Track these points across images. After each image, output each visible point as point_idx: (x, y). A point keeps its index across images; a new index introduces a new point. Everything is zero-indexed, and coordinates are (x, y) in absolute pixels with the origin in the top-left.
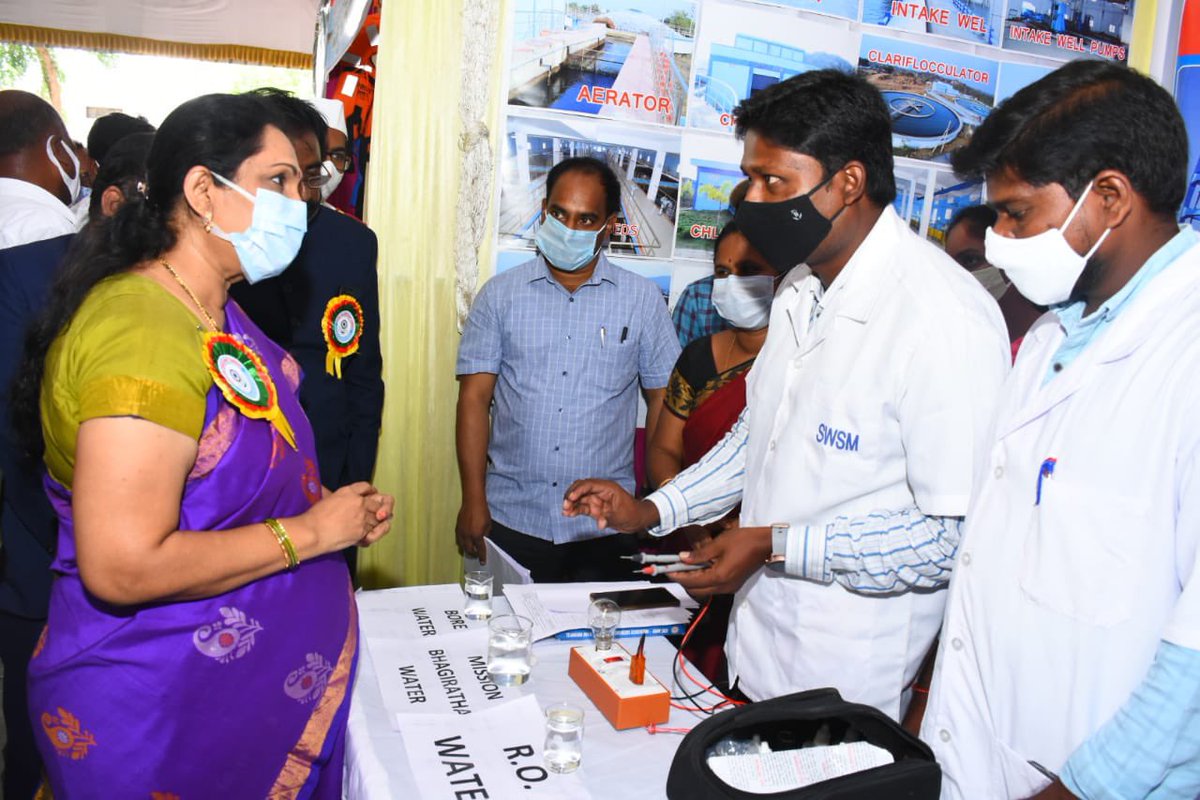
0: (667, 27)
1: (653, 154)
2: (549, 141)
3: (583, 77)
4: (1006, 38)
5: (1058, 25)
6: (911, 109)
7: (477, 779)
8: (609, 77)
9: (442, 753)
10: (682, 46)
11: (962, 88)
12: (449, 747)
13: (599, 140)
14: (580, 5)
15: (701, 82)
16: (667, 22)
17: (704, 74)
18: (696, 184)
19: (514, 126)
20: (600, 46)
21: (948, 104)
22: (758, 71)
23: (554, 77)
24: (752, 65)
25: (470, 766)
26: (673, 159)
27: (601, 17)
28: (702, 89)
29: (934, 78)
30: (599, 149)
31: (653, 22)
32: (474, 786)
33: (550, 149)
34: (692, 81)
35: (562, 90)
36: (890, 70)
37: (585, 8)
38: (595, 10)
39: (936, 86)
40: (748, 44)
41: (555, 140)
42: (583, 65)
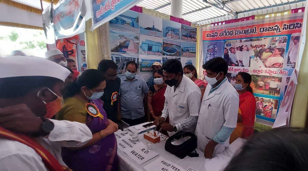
0: (135, 39)
1: (135, 58)
2: (119, 57)
3: (123, 47)
4: (182, 38)
5: (188, 36)
6: (170, 49)
7: (139, 155)
8: (127, 47)
9: (133, 153)
10: (138, 42)
11: (177, 46)
12: (133, 152)
13: (127, 57)
14: (121, 35)
15: (141, 47)
16: (135, 38)
17: (141, 46)
18: (142, 62)
19: (113, 55)
20: (125, 42)
21: (175, 48)
22: (149, 45)
23: (118, 47)
24: (148, 44)
25: (137, 154)
26: (138, 59)
27: (125, 37)
28: (141, 48)
29: (173, 44)
30: (127, 58)
31: (132, 38)
32: (140, 156)
33: (119, 59)
34: (140, 47)
35: (120, 49)
36: (167, 44)
37: (122, 36)
38: (123, 36)
39: (173, 45)
40: (147, 41)
41: (120, 57)
42: (123, 45)
